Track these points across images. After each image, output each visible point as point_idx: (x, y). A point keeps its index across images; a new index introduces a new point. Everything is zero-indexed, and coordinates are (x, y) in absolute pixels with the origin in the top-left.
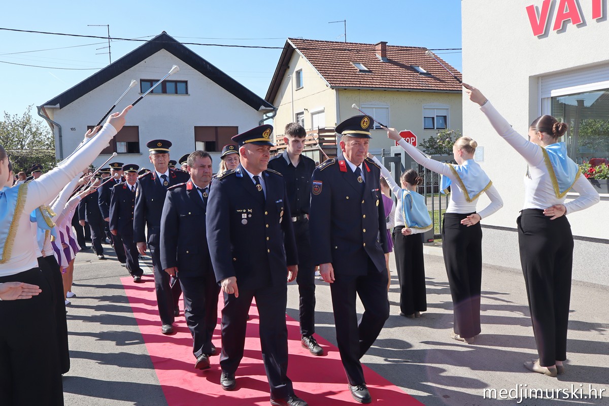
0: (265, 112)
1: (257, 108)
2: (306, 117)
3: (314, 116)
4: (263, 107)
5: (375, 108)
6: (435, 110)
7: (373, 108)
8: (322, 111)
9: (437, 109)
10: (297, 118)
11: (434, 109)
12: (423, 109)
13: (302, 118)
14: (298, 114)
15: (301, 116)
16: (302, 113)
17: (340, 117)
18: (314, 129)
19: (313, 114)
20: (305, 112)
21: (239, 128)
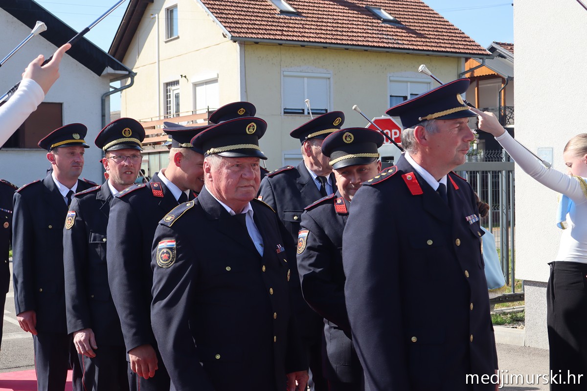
0: (112, 78)
1: (98, 71)
2: (184, 90)
3: (198, 88)
4: (109, 70)
5: (308, 77)
6: (409, 84)
7: (304, 77)
8: (215, 81)
9: (411, 82)
10: (167, 91)
11: (407, 82)
12: (388, 81)
13: (176, 92)
14: (168, 84)
15: (173, 88)
16: (176, 83)
17: (246, 92)
18: (198, 112)
19: (195, 85)
20: (182, 81)
21: (65, 107)
